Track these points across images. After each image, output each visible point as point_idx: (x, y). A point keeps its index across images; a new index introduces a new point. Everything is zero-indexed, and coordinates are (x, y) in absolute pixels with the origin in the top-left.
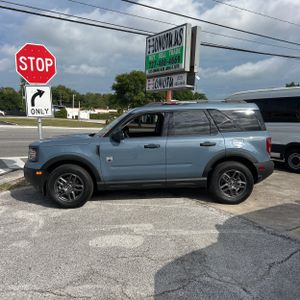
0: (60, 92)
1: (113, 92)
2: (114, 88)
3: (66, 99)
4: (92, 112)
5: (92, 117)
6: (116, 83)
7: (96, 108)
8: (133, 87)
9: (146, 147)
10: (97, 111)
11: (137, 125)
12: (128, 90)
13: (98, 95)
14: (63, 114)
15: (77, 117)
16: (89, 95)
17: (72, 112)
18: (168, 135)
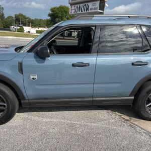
0: (20, 18)
1: (49, 18)
2: (49, 15)
3: (23, 22)
4: (38, 29)
5: (38, 32)
6: (51, 12)
7: (40, 27)
8: (60, 15)
9: (73, 65)
10: (40, 29)
11: (62, 37)
12: (57, 17)
13: (41, 20)
14: (22, 30)
15: (29, 32)
16: (36, 20)
17: (26, 29)
18: (98, 52)
